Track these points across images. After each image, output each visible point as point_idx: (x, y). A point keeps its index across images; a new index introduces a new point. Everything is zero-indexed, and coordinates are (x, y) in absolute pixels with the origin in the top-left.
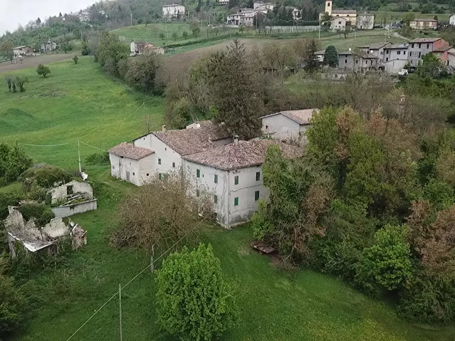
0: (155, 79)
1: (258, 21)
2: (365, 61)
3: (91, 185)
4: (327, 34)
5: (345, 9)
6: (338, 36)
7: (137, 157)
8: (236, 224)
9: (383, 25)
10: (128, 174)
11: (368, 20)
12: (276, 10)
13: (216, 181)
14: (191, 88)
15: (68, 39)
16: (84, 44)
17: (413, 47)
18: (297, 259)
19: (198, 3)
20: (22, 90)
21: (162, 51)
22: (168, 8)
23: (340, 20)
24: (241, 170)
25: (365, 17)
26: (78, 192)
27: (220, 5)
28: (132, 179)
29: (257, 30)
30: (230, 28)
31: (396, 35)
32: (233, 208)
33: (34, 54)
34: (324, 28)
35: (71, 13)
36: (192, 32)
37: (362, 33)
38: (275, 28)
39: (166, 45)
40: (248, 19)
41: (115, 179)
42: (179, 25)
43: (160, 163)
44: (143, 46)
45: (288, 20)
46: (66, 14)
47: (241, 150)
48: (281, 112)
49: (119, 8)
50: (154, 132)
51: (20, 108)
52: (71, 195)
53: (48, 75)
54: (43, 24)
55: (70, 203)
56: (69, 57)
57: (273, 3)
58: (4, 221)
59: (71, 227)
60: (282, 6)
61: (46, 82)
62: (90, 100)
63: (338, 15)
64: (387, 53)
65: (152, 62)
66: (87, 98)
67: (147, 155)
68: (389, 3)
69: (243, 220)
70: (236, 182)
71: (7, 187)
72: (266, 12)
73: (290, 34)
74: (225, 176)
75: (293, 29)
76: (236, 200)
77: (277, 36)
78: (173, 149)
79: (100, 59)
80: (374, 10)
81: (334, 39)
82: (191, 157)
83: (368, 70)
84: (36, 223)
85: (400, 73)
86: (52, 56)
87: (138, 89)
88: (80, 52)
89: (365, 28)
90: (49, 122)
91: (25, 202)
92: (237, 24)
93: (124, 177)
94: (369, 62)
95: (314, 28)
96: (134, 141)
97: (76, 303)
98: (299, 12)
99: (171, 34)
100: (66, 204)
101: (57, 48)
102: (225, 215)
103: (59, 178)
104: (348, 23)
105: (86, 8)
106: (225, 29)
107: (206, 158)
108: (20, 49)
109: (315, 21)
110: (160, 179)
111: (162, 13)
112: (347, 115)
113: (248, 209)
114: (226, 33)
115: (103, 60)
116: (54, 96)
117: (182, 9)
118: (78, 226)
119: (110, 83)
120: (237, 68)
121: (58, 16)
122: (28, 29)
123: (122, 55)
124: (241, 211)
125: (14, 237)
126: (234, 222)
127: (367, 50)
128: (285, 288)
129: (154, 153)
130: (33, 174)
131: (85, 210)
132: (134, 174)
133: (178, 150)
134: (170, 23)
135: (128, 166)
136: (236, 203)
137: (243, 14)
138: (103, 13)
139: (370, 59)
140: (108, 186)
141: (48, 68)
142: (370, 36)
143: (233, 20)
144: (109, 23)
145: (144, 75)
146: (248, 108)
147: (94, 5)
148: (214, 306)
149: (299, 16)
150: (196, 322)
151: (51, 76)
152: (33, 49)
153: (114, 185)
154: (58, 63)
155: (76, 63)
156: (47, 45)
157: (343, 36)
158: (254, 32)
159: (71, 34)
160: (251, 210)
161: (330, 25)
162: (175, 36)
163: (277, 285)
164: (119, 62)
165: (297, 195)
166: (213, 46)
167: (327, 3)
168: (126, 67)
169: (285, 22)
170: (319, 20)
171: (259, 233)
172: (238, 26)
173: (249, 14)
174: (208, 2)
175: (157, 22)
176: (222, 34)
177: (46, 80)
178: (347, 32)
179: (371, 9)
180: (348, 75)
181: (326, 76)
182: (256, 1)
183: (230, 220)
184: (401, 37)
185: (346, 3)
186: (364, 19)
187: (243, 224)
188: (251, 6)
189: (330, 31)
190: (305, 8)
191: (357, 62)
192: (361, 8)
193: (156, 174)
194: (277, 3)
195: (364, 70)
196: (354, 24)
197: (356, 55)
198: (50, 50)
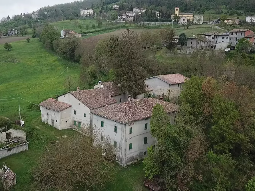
0: (75, 52)
1: (136, 18)
2: (203, 43)
3: (25, 131)
4: (177, 27)
5: (185, 12)
6: (183, 28)
7: (58, 110)
8: (130, 163)
9: (208, 22)
10: (53, 121)
11: (199, 19)
12: (146, 13)
13: (115, 131)
14: (97, 58)
15: (25, 28)
16: (34, 31)
17: (232, 34)
19: (101, 8)
21: (80, 36)
22: (84, 11)
23: (184, 18)
24: (134, 123)
25: (198, 17)
26: (15, 137)
27: (113, 10)
28: (55, 125)
29: (136, 24)
30: (120, 23)
31: (217, 27)
32: (128, 151)
33: (4, 37)
34: (175, 23)
35: (28, 13)
36: (98, 25)
37: (196, 26)
38: (146, 23)
39: (82, 32)
40: (130, 17)
41: (44, 124)
42: (90, 20)
43: (75, 114)
44: (69, 33)
45: (153, 18)
46: (24, 14)
47: (133, 107)
48: (157, 76)
49: (56, 11)
50: (71, 92)
52: (9, 140)
53: (11, 49)
54: (11, 19)
55: (8, 147)
56: (24, 39)
57: (144, 8)
59: (5, 169)
60: (150, 10)
61: (9, 53)
62: (35, 64)
63: (182, 16)
64: (216, 38)
65: (73, 42)
66: (33, 63)
67: (66, 108)
68: (210, 9)
69: (135, 160)
70: (131, 132)
72: (140, 13)
73: (155, 26)
74: (122, 128)
75: (157, 23)
76: (131, 145)
77: (148, 27)
78: (84, 104)
79: (42, 40)
81: (181, 29)
83: (205, 48)
85: (225, 50)
86: (15, 37)
88: (31, 36)
89: (198, 23)
90: (9, 79)
92: (124, 20)
93: (50, 123)
94: (206, 43)
95: (169, 23)
96: (57, 97)
98: (160, 14)
99: (85, 26)
100: (4, 148)
101: (18, 33)
102: (123, 156)
104: (188, 20)
105: (36, 11)
106: (117, 23)
107: (108, 113)
109: (169, 19)
110: (75, 124)
111: (80, 13)
113: (139, 151)
114: (118, 25)
115: (44, 40)
116: (13, 62)
117: (92, 11)
118: (10, 169)
119: (48, 54)
120: (129, 48)
121: (20, 15)
122: (2, 22)
123: (55, 37)
124: (134, 152)
126: (129, 162)
127: (204, 36)
129: (71, 106)
131: (20, 151)
132: (57, 121)
133: (87, 104)
134: (85, 19)
135: (53, 115)
136: (131, 147)
137: (127, 15)
138: (46, 13)
139: (206, 41)
140: (38, 130)
141: (11, 45)
142: (202, 28)
143: (122, 18)
144: (49, 19)
145: (68, 50)
146: (137, 76)
147: (41, 9)
149: (160, 16)
151: (12, 50)
152: (3, 34)
153: (42, 129)
154: (18, 42)
155: (28, 42)
156: (12, 31)
157: (186, 27)
158: (134, 25)
159: (27, 25)
160: (141, 151)
161: (178, 21)
162: (88, 27)
164: (54, 42)
165: (180, 149)
166: (110, 33)
167: (176, 8)
168: (58, 45)
169: (152, 19)
170: (172, 19)
171: (149, 175)
172: (124, 22)
173: (131, 15)
174: (107, 8)
175: (77, 19)
176: (115, 26)
177: (9, 52)
178: (188, 25)
179: (201, 12)
180: (193, 51)
181: (180, 52)
182: (135, 7)
183: (126, 160)
184: (220, 29)
185: (186, 9)
186: (198, 18)
187: (136, 162)
188: (132, 10)
189: (178, 25)
190: (163, 12)
191: (198, 43)
192: (195, 12)
193: (73, 121)
194: (147, 9)
195: (203, 48)
196: (192, 21)
197: (198, 39)
198: (14, 34)
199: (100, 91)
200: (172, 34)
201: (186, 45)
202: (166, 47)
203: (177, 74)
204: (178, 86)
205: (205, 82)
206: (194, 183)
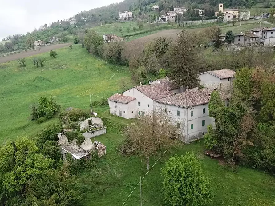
0: (121, 56)
1: (178, 19)
2: (251, 39)
3: (102, 119)
4: (222, 24)
5: (230, 8)
6: (229, 25)
7: (126, 102)
8: (192, 141)
9: (256, 17)
10: (120, 112)
11: (246, 14)
12: (188, 11)
13: (178, 115)
15: (65, 35)
16: (75, 37)
18: (237, 160)
19: (139, 10)
20: (42, 66)
21: (122, 39)
22: (122, 14)
23: (229, 15)
24: (194, 108)
26: (95, 124)
27: (153, 10)
28: (123, 115)
29: (178, 24)
30: (162, 24)
31: (265, 22)
32: (190, 130)
33: (46, 45)
34: (219, 20)
36: (138, 27)
37: (243, 22)
38: (189, 22)
39: (123, 35)
40: (172, 18)
41: (112, 115)
42: (130, 23)
43: (139, 105)
44: (110, 37)
45: (196, 17)
46: (61, 20)
47: (192, 95)
48: (208, 72)
49: (93, 15)
50: (136, 87)
51: (42, 76)
52: (91, 125)
53: (56, 56)
54: (49, 27)
55: (91, 130)
56: (67, 45)
57: (186, 7)
58: (57, 141)
59: (96, 144)
60: (192, 9)
62: (83, 70)
63: (227, 12)
64: (265, 33)
65: (119, 46)
66: (81, 69)
67: (132, 101)
68: (257, 3)
69: (196, 138)
70: (192, 115)
71: (48, 122)
72: (182, 13)
73: (198, 25)
74: (185, 111)
75: (200, 22)
76: (192, 126)
77: (191, 27)
78: (148, 96)
80: (248, 8)
81: (226, 27)
82: (161, 101)
83: (253, 44)
84: (77, 143)
85: (274, 45)
86: (57, 45)
87: (111, 62)
88: (73, 42)
89: (245, 19)
90: (61, 84)
91: (66, 130)
92: (165, 21)
93: (118, 114)
94: (254, 39)
95: (214, 21)
96: (123, 92)
97: (108, 189)
98: (202, 12)
99: (126, 29)
100: (89, 131)
101: (59, 40)
102: (185, 135)
103: (82, 116)
104: (234, 17)
105: (73, 16)
106: (158, 24)
107: (171, 101)
108: (38, 42)
109: (214, 17)
110: (140, 114)
111: (119, 17)
112: (258, 72)
114: (159, 27)
115: (88, 46)
116: (62, 68)
117: (130, 14)
118: (100, 143)
119: (93, 60)
121: (57, 22)
122: (39, 30)
123: (100, 42)
124: (195, 132)
125: (66, 151)
127: (252, 32)
128: (232, 178)
129: (136, 99)
130: (66, 114)
131: (100, 134)
132: (124, 112)
133: (151, 97)
134: (124, 22)
135: (121, 107)
136: (192, 128)
137: (169, 15)
138: (83, 19)
139: (254, 37)
140: (110, 120)
141: (56, 52)
142: (249, 24)
143: (163, 19)
144: (87, 25)
145: (115, 54)
146: (192, 70)
147: (77, 14)
148: (200, 189)
149: (203, 14)
150: (190, 199)
151: (58, 57)
152: (45, 42)
153: (113, 119)
155: (71, 48)
156: (53, 39)
157: (232, 25)
158: (176, 25)
159: (66, 32)
160: (200, 132)
161: (223, 18)
162: (128, 30)
163: (227, 177)
164: (98, 47)
165: (235, 122)
166: (152, 35)
167: (220, 5)
168: (103, 50)
169: (194, 18)
170: (216, 16)
171: (210, 146)
172: (166, 22)
173: (172, 15)
174: (146, 9)
175: (117, 22)
176: (157, 27)
177: (55, 59)
178: (234, 22)
179: (247, 7)
180: (241, 48)
181: (228, 49)
182: (175, 7)
183: (188, 138)
184: (269, 23)
185: (230, 5)
186: (244, 13)
187: (196, 140)
188: (172, 9)
189: (223, 22)
190: (206, 9)
191: (246, 40)
192: (241, 7)
193: (137, 112)
194: (188, 7)
195: (251, 44)
196: (238, 17)
197: (246, 36)
198: (55, 41)
199: (158, 86)
200: (219, 32)
201: (234, 42)
202: (213, 45)
203: (226, 70)
204: (228, 80)
205: (254, 71)
206: (247, 149)
